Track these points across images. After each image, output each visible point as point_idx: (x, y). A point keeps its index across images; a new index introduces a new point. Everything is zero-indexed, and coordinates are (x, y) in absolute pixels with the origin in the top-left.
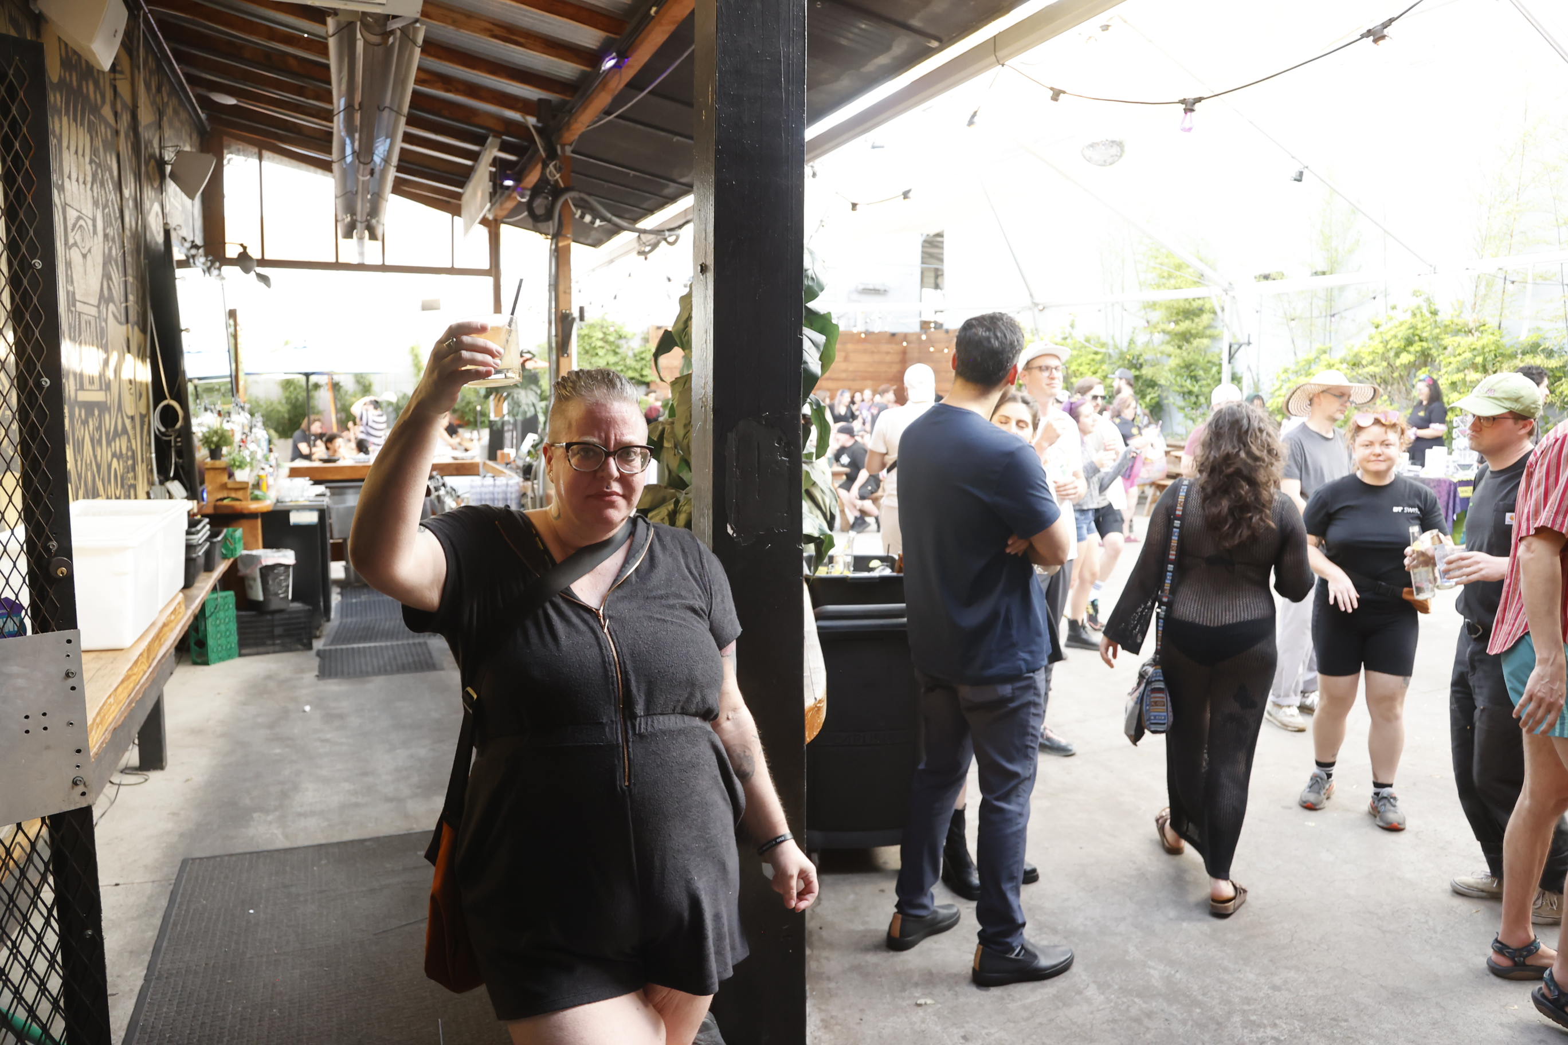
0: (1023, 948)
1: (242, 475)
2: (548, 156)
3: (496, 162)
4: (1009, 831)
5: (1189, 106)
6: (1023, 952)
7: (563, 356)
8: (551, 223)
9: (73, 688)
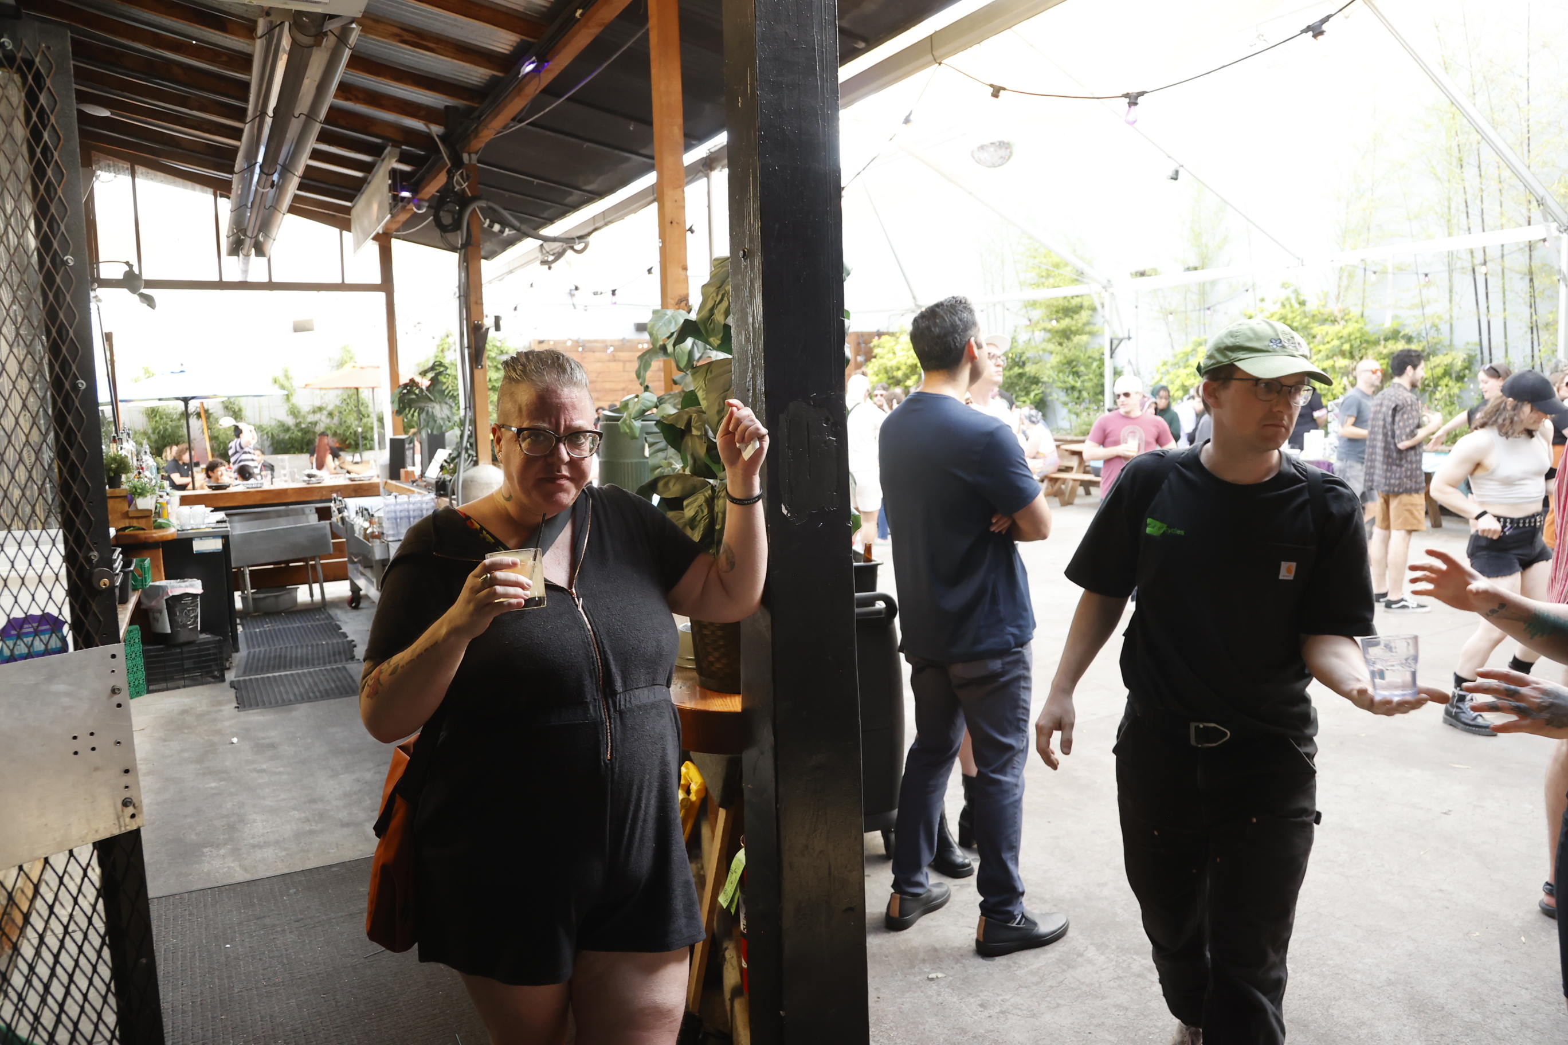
0: (1023, 916)
1: (144, 503)
2: (453, 165)
3: (394, 173)
4: (1007, 802)
5: (1133, 99)
6: (1024, 920)
7: (477, 368)
8: (459, 232)
9: (119, 706)
